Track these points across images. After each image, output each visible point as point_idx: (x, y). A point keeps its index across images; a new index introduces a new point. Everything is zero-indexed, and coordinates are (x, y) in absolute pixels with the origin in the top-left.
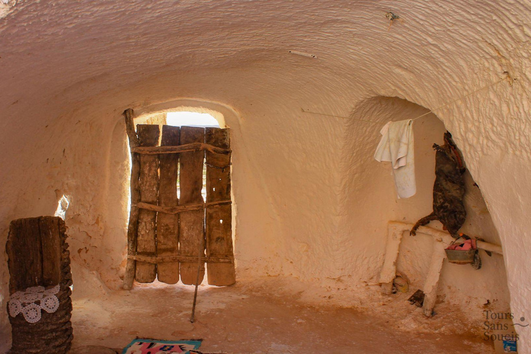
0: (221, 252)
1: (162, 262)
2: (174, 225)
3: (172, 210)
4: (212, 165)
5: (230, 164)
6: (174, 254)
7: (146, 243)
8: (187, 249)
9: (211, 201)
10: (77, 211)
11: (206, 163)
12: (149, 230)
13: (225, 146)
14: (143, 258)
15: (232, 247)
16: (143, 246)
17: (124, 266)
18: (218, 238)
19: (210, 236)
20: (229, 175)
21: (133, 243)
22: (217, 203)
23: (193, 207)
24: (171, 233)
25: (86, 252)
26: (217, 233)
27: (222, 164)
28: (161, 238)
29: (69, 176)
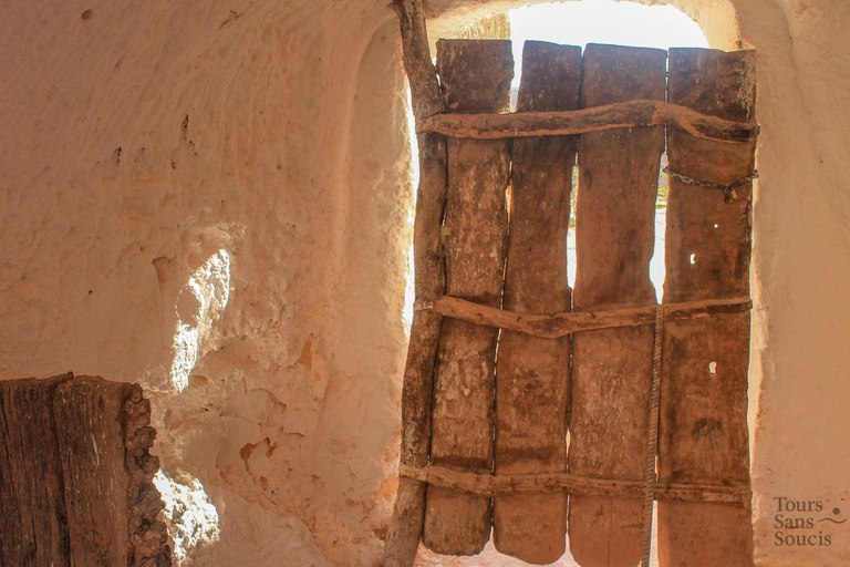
0: (708, 469)
1: (513, 492)
2: (554, 374)
3: (549, 326)
4: (689, 176)
5: (751, 173)
6: (553, 467)
7: (461, 428)
8: (595, 454)
9: (682, 299)
10: (237, 324)
11: (670, 169)
12: (473, 389)
13: (738, 112)
14: (449, 477)
15: (745, 452)
16: (450, 438)
17: (387, 496)
18: (702, 422)
19: (672, 415)
20: (747, 210)
21: (420, 428)
22: (702, 304)
23: (622, 317)
24: (544, 401)
25: (270, 453)
26: (697, 406)
27: (725, 172)
28: (510, 416)
29: (208, 210)
